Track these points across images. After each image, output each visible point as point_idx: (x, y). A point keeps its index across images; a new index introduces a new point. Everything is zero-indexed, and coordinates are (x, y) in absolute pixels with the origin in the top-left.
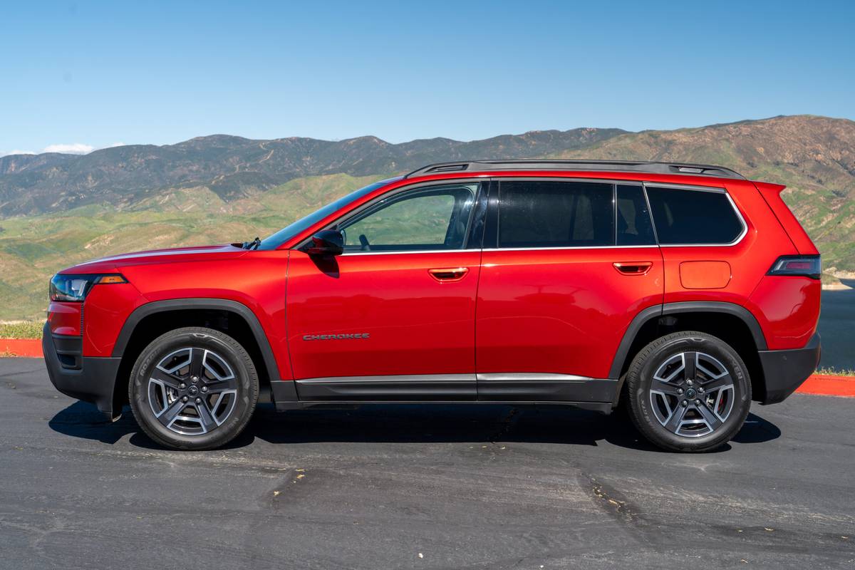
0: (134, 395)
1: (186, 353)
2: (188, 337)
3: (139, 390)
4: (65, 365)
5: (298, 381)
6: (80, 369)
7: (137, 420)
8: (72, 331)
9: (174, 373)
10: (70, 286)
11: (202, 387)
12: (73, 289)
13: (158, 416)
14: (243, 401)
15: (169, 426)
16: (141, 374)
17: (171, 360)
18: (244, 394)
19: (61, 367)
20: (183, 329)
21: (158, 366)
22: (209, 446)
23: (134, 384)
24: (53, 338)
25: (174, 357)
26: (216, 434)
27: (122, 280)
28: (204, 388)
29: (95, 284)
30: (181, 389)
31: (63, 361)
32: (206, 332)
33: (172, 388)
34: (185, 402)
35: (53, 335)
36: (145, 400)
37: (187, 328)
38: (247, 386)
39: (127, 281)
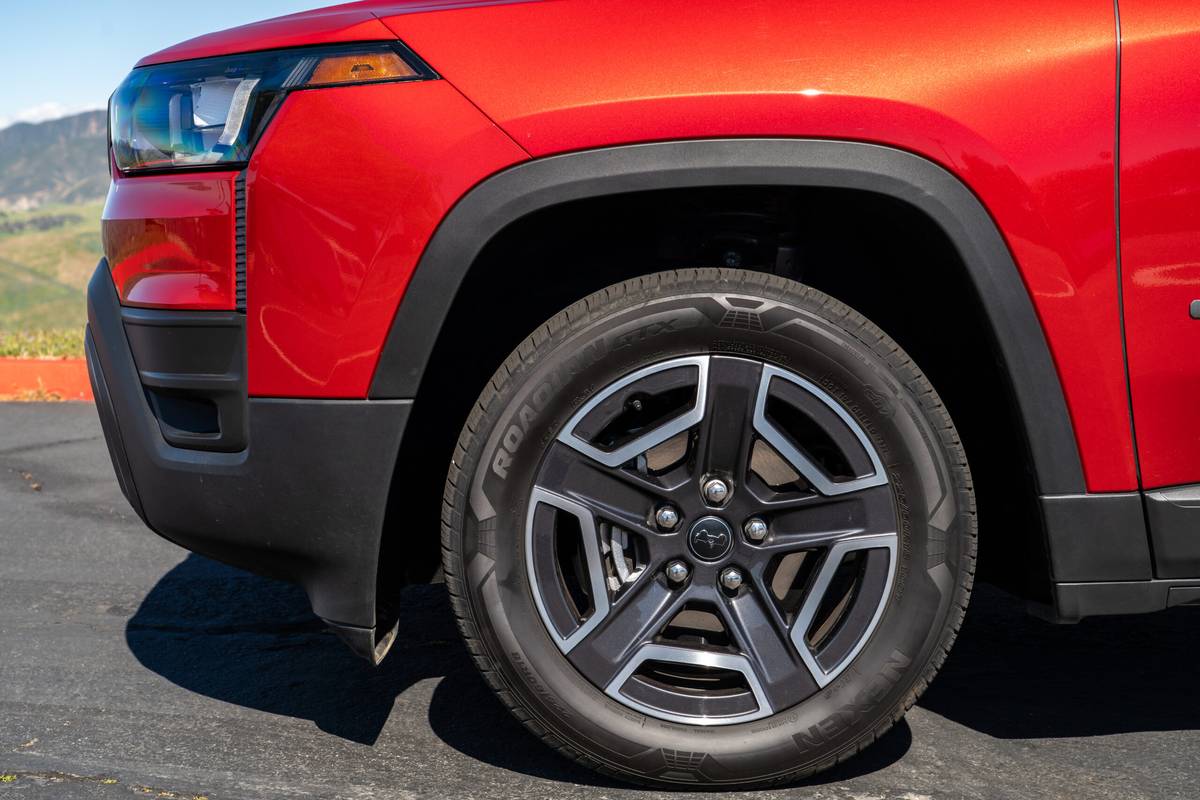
0: (468, 559)
1: (682, 381)
2: (691, 310)
3: (491, 539)
4: (176, 434)
5: (1159, 497)
6: (239, 449)
7: (480, 660)
8: (203, 289)
9: (631, 465)
10: (187, 110)
11: (747, 520)
12: (198, 121)
13: (567, 645)
14: (927, 578)
15: (613, 689)
16: (497, 469)
17: (618, 410)
18: (932, 548)
19: (160, 441)
20: (668, 276)
21: (566, 436)
22: (785, 773)
23: (469, 511)
24: (126, 323)
25: (634, 394)
26: (810, 718)
27: (408, 72)
28: (757, 527)
29: (290, 91)
30: (662, 529)
31: (170, 420)
32: (767, 290)
33: (623, 528)
34: (676, 587)
35: (128, 314)
36: (513, 582)
37: (686, 274)
38: (940, 520)
39: (424, 71)
